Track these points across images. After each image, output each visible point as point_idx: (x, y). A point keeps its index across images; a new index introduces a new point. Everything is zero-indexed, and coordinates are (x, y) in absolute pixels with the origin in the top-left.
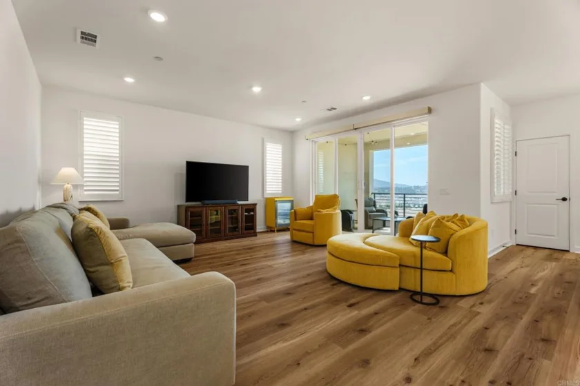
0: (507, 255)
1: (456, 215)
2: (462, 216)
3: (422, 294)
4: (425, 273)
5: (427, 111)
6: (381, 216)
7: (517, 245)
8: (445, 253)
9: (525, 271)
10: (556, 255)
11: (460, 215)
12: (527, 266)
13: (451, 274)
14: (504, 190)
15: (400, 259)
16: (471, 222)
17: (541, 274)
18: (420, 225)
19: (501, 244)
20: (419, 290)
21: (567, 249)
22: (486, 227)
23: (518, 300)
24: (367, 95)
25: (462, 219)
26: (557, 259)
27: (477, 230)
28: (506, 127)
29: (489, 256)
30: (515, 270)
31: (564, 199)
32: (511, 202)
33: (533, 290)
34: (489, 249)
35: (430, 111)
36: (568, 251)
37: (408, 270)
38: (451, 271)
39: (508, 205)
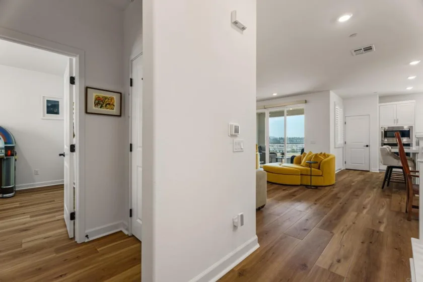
0: (342, 173)
1: (321, 153)
2: (325, 153)
3: (311, 186)
4: (312, 177)
5: (304, 102)
6: (274, 156)
7: (346, 169)
8: (319, 168)
9: (349, 178)
10: (364, 173)
11: (323, 153)
12: (350, 177)
13: (321, 177)
14: (340, 142)
15: (301, 172)
16: (328, 156)
17: (356, 179)
18: (306, 158)
19: (339, 168)
20: (310, 184)
21: (368, 170)
22: (334, 158)
23: (347, 187)
24: (275, 93)
25: (324, 155)
26: (364, 174)
27: (331, 159)
28: (341, 110)
29: (336, 173)
30: (346, 178)
31: (367, 146)
32: (343, 148)
33: (353, 184)
34: (336, 169)
35: (306, 102)
36: (369, 171)
37: (304, 176)
38: (321, 176)
39: (341, 149)
